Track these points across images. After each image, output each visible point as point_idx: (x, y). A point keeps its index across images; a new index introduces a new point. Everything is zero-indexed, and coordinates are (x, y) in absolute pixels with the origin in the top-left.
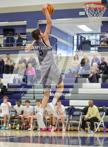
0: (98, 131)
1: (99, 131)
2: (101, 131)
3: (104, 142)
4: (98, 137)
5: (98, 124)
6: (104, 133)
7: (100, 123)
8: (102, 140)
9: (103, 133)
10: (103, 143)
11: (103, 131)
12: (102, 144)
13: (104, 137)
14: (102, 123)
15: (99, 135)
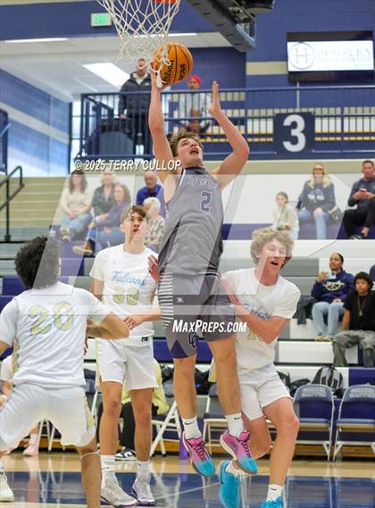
0: (157, 453)
1: (164, 452)
2: (168, 453)
3: (180, 491)
4: (158, 474)
5: (158, 427)
6: (181, 458)
7: (166, 423)
8: (175, 484)
9: (177, 458)
10: (177, 494)
11: (176, 454)
12: (173, 497)
13: (181, 475)
14: (173, 421)
15: (164, 467)
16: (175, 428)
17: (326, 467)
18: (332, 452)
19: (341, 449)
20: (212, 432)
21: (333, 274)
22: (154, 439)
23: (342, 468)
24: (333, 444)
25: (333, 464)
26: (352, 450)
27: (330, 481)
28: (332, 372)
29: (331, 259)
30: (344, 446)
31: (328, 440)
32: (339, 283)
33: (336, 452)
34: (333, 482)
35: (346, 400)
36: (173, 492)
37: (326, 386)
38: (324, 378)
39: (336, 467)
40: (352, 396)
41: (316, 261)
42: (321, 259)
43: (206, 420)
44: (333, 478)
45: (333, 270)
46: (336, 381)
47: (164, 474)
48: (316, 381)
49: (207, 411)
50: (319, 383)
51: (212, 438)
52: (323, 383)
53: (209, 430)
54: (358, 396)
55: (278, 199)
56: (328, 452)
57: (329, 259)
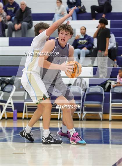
0: (3, 118)
1: (6, 117)
2: (9, 118)
3: (14, 135)
4: (4, 127)
5: (3, 106)
6: (14, 120)
7: (7, 104)
8: (11, 132)
9: (12, 120)
10: (12, 136)
11: (12, 118)
12: (10, 138)
13: (14, 128)
14: (10, 103)
15: (7, 124)
16: (11, 106)
17: (79, 123)
18: (81, 117)
19: (86, 115)
20: (28, 108)
21: (82, 36)
22: (2, 112)
23: (86, 123)
24: (82, 113)
25: (82, 122)
26: (90, 116)
27: (81, 129)
28: (81, 80)
29: (81, 30)
30: (87, 114)
32: (85, 41)
33: (83, 116)
34: (82, 130)
35: (88, 93)
36: (11, 135)
37: (79, 87)
38: (78, 83)
39: (83, 123)
40: (90, 91)
42: (76, 29)
43: (25, 103)
44: (82, 128)
45: (82, 34)
46: (83, 85)
47: (6, 127)
48: (75, 84)
49: (26, 99)
50: (76, 85)
51: (28, 111)
52: (78, 85)
53: (27, 107)
54: (93, 91)
55: (57, 2)
56: (80, 116)
57: (80, 29)
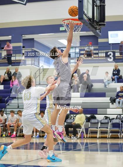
17: (119, 140)
18: (120, 136)
24: (121, 134)
25: (121, 139)
28: (120, 116)
29: (120, 88)
31: (119, 133)
33: (121, 136)
34: (121, 144)
37: (119, 120)
38: (118, 118)
41: (116, 89)
42: (117, 88)
43: (89, 129)
44: (121, 143)
46: (121, 119)
48: (116, 118)
49: (89, 126)
52: (118, 119)
53: (90, 131)
56: (119, 136)
